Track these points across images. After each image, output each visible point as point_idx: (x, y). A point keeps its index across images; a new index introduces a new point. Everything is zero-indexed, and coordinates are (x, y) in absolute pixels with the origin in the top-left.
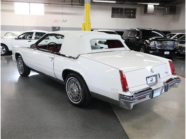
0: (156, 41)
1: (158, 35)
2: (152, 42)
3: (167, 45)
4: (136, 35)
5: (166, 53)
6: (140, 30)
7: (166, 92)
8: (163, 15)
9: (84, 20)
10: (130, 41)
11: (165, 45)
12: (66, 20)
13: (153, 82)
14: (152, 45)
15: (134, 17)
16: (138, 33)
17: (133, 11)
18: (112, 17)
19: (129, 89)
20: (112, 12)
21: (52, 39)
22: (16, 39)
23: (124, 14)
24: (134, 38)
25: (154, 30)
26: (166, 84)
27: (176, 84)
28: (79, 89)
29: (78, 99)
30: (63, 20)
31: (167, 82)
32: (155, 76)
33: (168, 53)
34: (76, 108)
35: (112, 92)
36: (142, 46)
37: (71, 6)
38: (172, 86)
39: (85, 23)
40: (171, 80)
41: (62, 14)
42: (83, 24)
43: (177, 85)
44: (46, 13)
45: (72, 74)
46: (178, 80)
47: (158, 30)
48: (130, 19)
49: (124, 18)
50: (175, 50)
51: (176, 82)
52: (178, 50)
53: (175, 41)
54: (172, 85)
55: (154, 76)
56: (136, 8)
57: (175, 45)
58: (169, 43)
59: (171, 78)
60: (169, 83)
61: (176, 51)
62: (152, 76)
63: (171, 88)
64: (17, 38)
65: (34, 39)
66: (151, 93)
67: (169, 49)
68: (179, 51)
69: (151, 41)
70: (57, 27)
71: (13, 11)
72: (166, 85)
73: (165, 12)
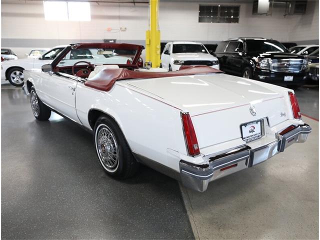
0: (270, 59)
1: (275, 49)
2: (263, 61)
3: (289, 65)
4: (236, 50)
5: (287, 78)
6: (244, 41)
7: (281, 153)
8: (285, 16)
9: (149, 25)
10: (227, 60)
11: (285, 65)
12: (126, 28)
13: (254, 133)
14: (263, 65)
15: (236, 20)
16: (240, 46)
17: (234, 11)
18: (200, 21)
19: (200, 151)
20: (200, 14)
21: (98, 58)
22: (40, 59)
23: (219, 16)
24: (234, 54)
25: (268, 41)
26: (281, 137)
27: (301, 136)
28: (114, 146)
29: (114, 164)
30: (121, 28)
31: (283, 133)
32: (259, 123)
33: (291, 78)
34: (111, 180)
35: (169, 155)
36: (248, 68)
37: (133, 4)
38: (294, 141)
39: (150, 30)
40: (291, 128)
41: (120, 18)
42: (147, 32)
43: (302, 138)
44: (94, 17)
45: (103, 118)
46: (305, 129)
47: (274, 41)
48: (230, 24)
49: (219, 22)
50: (303, 73)
51: (302, 133)
52: (308, 73)
53: (303, 58)
54: (294, 139)
55: (257, 122)
56: (240, 6)
57: (303, 66)
58: (294, 61)
59: (292, 125)
60: (286, 135)
61: (305, 76)
62: (252, 122)
63: (291, 144)
64: (42, 57)
65: (69, 58)
66: (248, 157)
67: (292, 72)
68: (310, 74)
69: (262, 58)
70: (111, 40)
71: (41, 16)
72: (281, 139)
73: (288, 11)
